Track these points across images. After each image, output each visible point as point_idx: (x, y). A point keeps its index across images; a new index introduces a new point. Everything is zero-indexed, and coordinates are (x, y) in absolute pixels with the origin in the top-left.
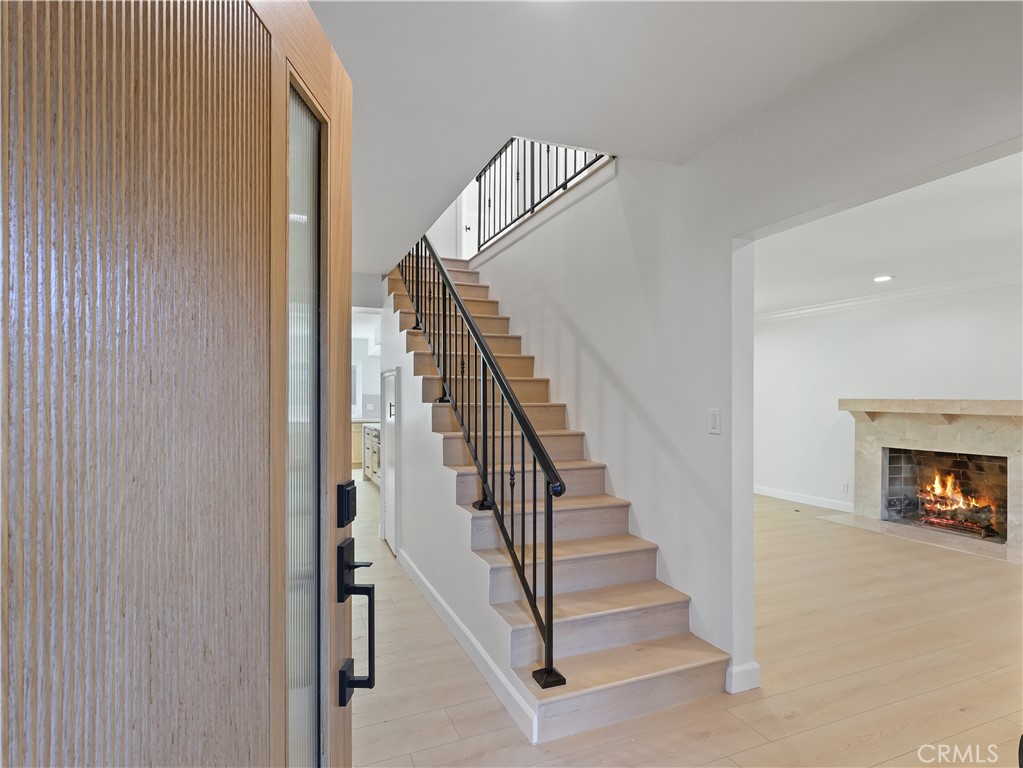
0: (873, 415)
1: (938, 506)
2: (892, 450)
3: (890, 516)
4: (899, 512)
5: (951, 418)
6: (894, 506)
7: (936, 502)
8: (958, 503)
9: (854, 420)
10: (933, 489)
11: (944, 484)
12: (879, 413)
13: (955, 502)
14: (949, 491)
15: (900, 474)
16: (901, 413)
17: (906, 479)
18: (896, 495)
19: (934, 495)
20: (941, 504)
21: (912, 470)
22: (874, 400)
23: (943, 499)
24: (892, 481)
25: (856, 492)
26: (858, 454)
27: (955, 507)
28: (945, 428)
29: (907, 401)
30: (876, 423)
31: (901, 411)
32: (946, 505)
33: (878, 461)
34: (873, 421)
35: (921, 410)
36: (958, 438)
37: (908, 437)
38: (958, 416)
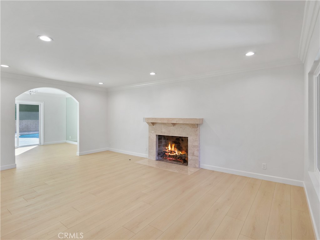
0: (153, 124)
1: (169, 154)
2: (159, 136)
3: (159, 158)
4: (162, 156)
5: (174, 124)
6: (160, 155)
7: (169, 153)
8: (176, 153)
9: (148, 125)
10: (168, 148)
11: (171, 147)
12: (155, 123)
13: (175, 152)
14: (173, 149)
15: (162, 143)
16: (161, 123)
17: (164, 145)
18: (161, 151)
19: (168, 150)
20: (170, 153)
21: (166, 142)
22: (153, 118)
23: (171, 152)
24: (159, 146)
25: (149, 151)
26: (149, 137)
27: (175, 154)
28: (172, 128)
29: (162, 119)
30: (154, 126)
31: (160, 122)
32: (172, 153)
33: (155, 139)
34: (153, 126)
35: (166, 122)
36: (176, 131)
37: (163, 131)
38: (176, 124)
